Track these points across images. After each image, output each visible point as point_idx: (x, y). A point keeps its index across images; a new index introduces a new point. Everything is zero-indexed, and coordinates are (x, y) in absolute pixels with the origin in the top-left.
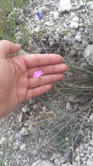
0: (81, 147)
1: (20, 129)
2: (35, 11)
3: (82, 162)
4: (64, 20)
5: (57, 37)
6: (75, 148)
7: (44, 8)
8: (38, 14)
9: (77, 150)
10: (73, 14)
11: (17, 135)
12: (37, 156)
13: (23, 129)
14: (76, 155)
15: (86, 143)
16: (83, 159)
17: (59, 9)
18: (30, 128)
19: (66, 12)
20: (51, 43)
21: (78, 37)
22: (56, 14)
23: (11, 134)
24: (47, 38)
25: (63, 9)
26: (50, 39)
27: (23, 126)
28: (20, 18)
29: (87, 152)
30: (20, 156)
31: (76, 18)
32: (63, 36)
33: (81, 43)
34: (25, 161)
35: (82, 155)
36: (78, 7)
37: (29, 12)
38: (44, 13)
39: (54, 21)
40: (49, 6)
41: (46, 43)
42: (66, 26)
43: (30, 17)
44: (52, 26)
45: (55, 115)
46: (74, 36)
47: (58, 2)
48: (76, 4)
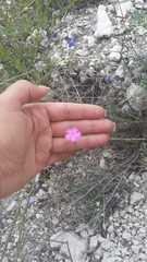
0: (116, 215)
1: (37, 191)
2: (64, 35)
3: (116, 235)
4: (102, 48)
5: (91, 70)
6: (107, 216)
7: (75, 30)
8: (67, 38)
9: (111, 218)
10: (114, 40)
11: (32, 199)
12: (57, 226)
13: (41, 191)
14: (110, 224)
15: (123, 209)
16: (118, 230)
17: (96, 34)
18: (50, 191)
19: (105, 38)
20: (83, 79)
21: (119, 72)
22: (91, 40)
23: (24, 197)
24: (78, 72)
25: (101, 34)
26: (82, 73)
27: (41, 187)
28: (42, 43)
29: (123, 221)
30: (35, 226)
31: (117, 47)
32: (99, 70)
33: (123, 79)
34: (41, 233)
35: (117, 225)
36: (121, 31)
37: (55, 36)
38: (76, 37)
39: (89, 49)
40: (82, 28)
41: (76, 79)
42: (104, 56)
43: (57, 43)
44: (85, 56)
45: (84, 174)
46: (114, 70)
47: (95, 23)
48: (119, 27)
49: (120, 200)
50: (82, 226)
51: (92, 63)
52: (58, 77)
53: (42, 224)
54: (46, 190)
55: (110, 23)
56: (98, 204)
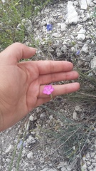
0: (88, 156)
1: (27, 137)
2: (43, 23)
4: (71, 32)
5: (64, 48)
7: (51, 19)
8: (46, 25)
9: (84, 158)
10: (79, 26)
12: (44, 164)
13: (30, 138)
14: (83, 163)
15: (93, 151)
16: (90, 168)
17: (67, 21)
19: (73, 24)
20: (59, 54)
21: (85, 49)
22: (63, 26)
23: (19, 142)
24: (55, 49)
25: (71, 21)
26: (58, 50)
27: (30, 134)
28: (29, 29)
29: (93, 161)
30: (27, 164)
31: (83, 31)
32: (70, 47)
33: (87, 54)
35: (89, 163)
36: (85, 19)
37: (37, 23)
38: (52, 24)
39: (62, 32)
40: (56, 18)
41: (54, 54)
42: (73, 37)
43: (38, 28)
44: (60, 37)
45: (62, 124)
46: (81, 47)
47: (65, 14)
48: (83, 16)
49: (90, 145)
50: (62, 164)
51: (65, 43)
52: (41, 53)
53: (32, 162)
54: (34, 136)
55: (76, 13)
56: (74, 148)
